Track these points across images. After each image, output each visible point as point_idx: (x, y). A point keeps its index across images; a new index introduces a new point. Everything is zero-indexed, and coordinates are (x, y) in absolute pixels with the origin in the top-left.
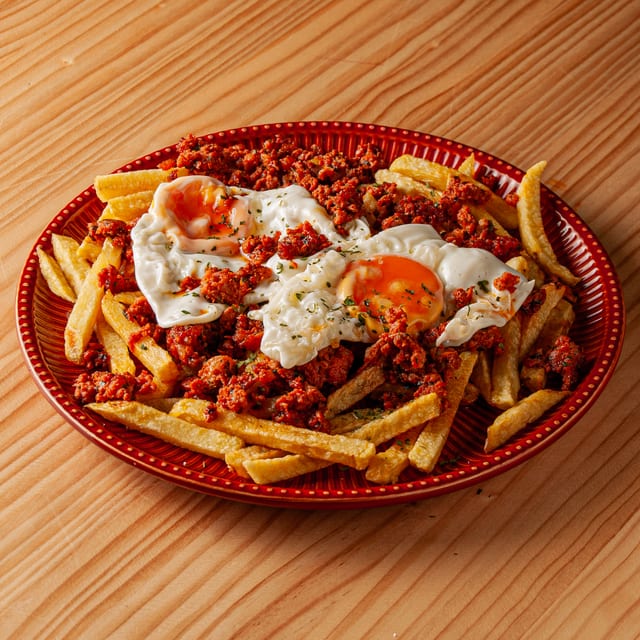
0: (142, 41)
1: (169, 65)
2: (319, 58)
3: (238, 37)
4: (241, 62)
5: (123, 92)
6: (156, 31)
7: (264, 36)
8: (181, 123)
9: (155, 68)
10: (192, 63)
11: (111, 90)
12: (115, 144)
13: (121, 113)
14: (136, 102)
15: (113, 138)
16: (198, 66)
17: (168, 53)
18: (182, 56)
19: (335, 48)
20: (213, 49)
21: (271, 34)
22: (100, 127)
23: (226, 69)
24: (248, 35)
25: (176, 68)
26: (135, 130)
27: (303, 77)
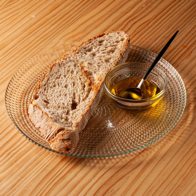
0: (55, 9)
1: (64, 16)
2: (109, 12)
3: (84, 7)
4: (85, 14)
5: (50, 25)
6: (59, 6)
7: (92, 6)
8: (69, 33)
9: (59, 17)
10: (71, 15)
11: (47, 25)
12: (49, 41)
13: (50, 31)
14: (55, 28)
15: (49, 39)
16: (73, 16)
17: (63, 12)
18: (67, 13)
19: (114, 9)
20: (77, 10)
21: (94, 5)
22: (44, 36)
23: (81, 17)
24: (87, 6)
25: (66, 17)
26: (55, 36)
27: (105, 17)
